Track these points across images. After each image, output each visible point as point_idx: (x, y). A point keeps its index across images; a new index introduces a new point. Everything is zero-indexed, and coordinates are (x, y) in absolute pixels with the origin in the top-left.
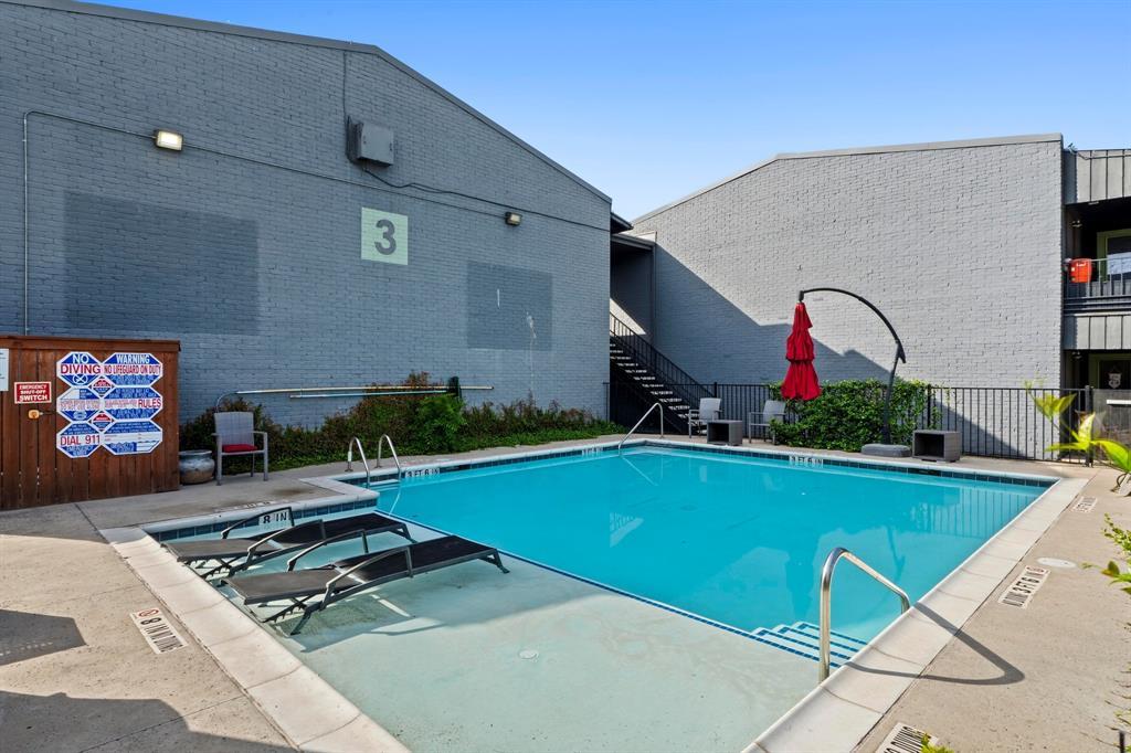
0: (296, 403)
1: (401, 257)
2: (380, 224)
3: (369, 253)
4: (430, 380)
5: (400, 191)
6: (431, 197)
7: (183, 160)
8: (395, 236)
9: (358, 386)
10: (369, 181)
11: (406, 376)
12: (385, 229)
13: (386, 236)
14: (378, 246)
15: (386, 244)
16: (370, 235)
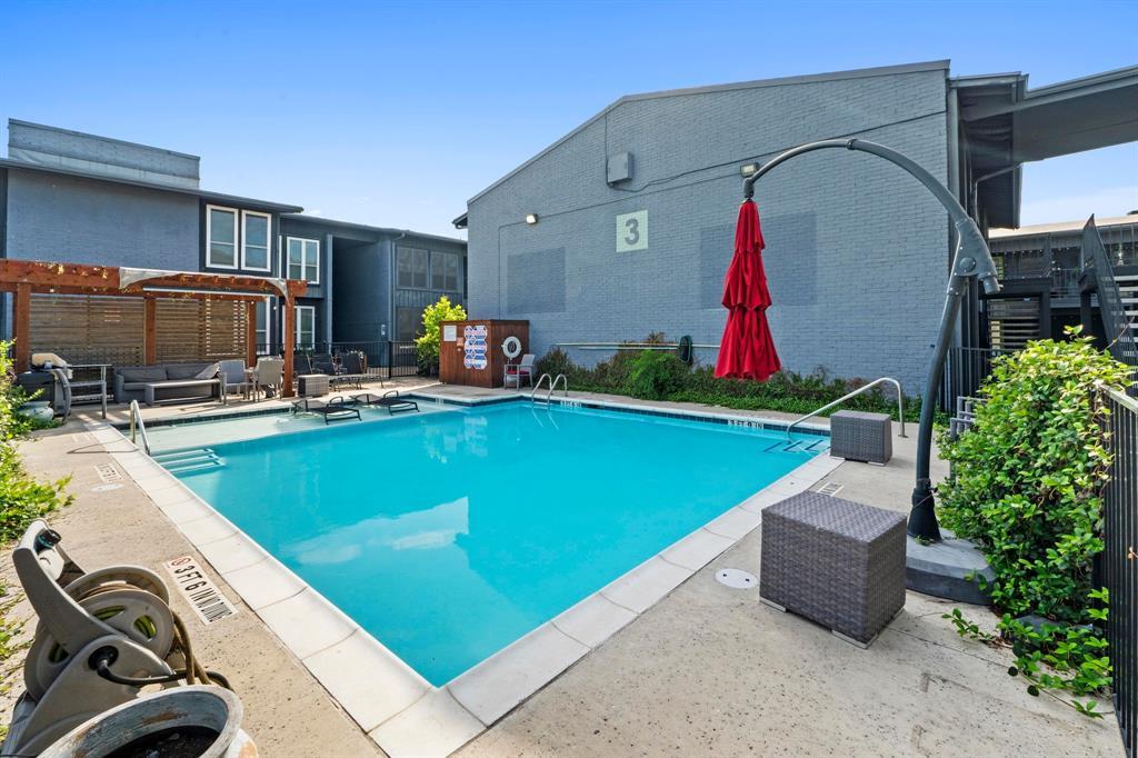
0: (582, 352)
1: (643, 244)
2: (628, 224)
3: (622, 247)
4: (666, 339)
5: (642, 192)
6: (666, 186)
7: (538, 225)
8: (639, 229)
9: (615, 343)
10: (622, 195)
11: (647, 335)
12: (632, 226)
13: (633, 231)
14: (627, 239)
15: (632, 237)
16: (623, 232)
